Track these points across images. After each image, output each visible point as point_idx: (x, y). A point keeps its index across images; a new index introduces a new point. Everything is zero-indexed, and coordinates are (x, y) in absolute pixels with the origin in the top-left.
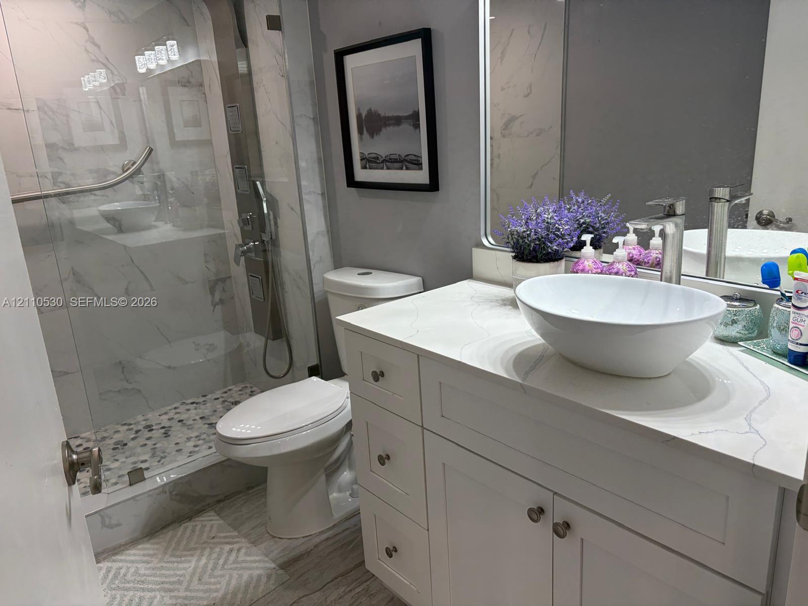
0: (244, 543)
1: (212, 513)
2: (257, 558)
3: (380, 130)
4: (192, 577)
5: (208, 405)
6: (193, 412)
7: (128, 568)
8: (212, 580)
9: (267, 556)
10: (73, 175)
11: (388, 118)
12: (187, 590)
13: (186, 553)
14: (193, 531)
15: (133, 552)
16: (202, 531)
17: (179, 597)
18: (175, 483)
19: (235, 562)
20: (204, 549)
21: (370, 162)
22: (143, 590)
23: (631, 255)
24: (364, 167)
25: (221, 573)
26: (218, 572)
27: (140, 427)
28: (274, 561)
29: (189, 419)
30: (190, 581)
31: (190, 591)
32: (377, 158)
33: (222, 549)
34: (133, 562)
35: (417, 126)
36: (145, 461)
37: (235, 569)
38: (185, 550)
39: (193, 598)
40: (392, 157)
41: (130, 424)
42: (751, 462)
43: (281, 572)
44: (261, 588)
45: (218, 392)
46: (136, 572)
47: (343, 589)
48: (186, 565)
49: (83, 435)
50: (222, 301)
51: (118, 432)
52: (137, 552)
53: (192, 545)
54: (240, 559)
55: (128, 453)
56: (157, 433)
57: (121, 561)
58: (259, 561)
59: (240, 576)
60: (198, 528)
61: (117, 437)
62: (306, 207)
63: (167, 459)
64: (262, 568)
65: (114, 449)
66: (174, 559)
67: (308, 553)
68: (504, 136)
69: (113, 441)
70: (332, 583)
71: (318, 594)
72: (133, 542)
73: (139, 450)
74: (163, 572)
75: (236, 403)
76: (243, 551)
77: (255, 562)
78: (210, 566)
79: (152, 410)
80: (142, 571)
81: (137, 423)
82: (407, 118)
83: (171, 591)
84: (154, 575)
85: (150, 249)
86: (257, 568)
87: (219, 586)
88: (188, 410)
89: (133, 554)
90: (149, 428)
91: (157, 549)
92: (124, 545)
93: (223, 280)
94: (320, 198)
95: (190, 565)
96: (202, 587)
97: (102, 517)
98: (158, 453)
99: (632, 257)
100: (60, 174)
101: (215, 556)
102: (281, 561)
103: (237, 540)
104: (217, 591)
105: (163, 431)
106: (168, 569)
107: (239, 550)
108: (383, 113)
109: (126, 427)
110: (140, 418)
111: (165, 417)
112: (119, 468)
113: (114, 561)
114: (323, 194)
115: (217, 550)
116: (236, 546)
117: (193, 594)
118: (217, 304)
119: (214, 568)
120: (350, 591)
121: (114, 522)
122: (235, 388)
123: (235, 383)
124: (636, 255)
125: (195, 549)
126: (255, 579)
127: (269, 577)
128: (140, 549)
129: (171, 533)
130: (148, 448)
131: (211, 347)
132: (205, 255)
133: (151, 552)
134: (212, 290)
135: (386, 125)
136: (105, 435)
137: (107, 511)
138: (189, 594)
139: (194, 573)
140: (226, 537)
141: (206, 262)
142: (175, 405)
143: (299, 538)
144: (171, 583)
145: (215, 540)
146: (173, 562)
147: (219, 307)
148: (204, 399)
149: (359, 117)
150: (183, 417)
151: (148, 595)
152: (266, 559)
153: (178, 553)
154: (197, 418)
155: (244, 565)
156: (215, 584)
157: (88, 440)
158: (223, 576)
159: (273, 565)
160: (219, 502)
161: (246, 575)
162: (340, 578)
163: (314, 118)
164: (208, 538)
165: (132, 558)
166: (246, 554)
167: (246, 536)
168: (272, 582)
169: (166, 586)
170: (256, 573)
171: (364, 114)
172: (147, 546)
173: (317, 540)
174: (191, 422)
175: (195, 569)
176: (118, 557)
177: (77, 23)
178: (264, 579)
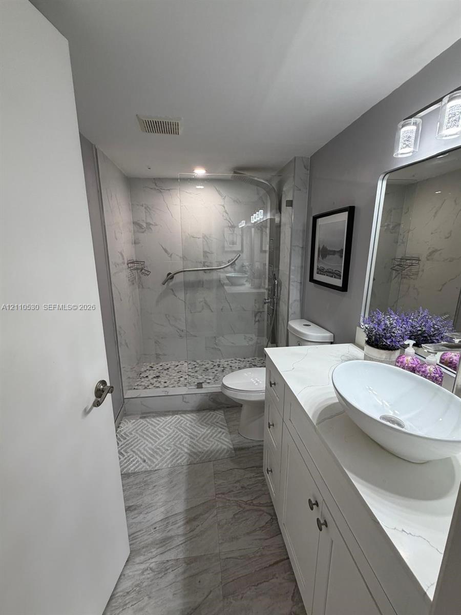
0: (226, 431)
1: (222, 412)
2: (227, 440)
3: (326, 256)
4: (202, 436)
5: (245, 363)
6: (237, 364)
7: (184, 421)
8: (208, 442)
9: (232, 441)
10: (210, 263)
11: (331, 251)
12: (197, 441)
13: (205, 424)
14: (212, 416)
15: (189, 415)
16: (215, 418)
17: (193, 442)
18: (212, 393)
19: (219, 438)
20: (212, 426)
21: (321, 271)
22: (184, 433)
23: (451, 360)
24: (318, 273)
25: (212, 440)
26: (211, 439)
27: (216, 364)
28: (233, 445)
29: (234, 366)
30: (200, 438)
31: (198, 442)
32: (323, 270)
33: (218, 429)
34: (187, 420)
35: (341, 257)
36: (210, 379)
37: (218, 441)
38: (205, 423)
39: (198, 446)
40: (330, 270)
41: (213, 362)
42: (425, 590)
43: (233, 452)
44: (222, 455)
45: (251, 358)
46: (185, 425)
47: (254, 474)
48: (202, 430)
49: (198, 361)
50: (259, 321)
51: (208, 363)
52: (190, 416)
53: (209, 422)
54: (221, 437)
55: (207, 374)
56: (220, 369)
57: (184, 417)
58: (228, 442)
59: (218, 445)
60: (214, 416)
61: (207, 366)
62: (291, 287)
63: (218, 381)
64: (227, 446)
65: (204, 370)
66: (200, 425)
67: (248, 448)
68: (428, 260)
69: (205, 367)
70: (250, 469)
71: (243, 471)
72: (192, 411)
73: (211, 374)
74: (194, 429)
75: (255, 366)
76: (224, 434)
77: (226, 442)
78: (210, 435)
79: (224, 359)
80: (188, 425)
81: (216, 362)
82: (338, 252)
83: (192, 438)
84: (190, 428)
85: (241, 294)
86: (225, 445)
87: (208, 445)
88: (236, 363)
89: (189, 416)
90: (219, 366)
91: (197, 418)
92: (188, 411)
93: (261, 312)
94: (299, 284)
95: (204, 431)
96: (203, 443)
97: (183, 397)
98: (216, 378)
99: (452, 361)
100: (206, 262)
101: (214, 431)
102: (236, 446)
103: (225, 428)
104: (207, 447)
105: (222, 368)
106: (196, 429)
107: (223, 433)
108: (329, 248)
109: (212, 363)
110: (218, 360)
111: (226, 363)
112: (201, 379)
113: (182, 416)
114: (301, 283)
115: (216, 429)
116: (223, 430)
117: (198, 444)
118: (257, 321)
119: (211, 436)
120: (256, 477)
121: (187, 401)
122: (258, 359)
123: (258, 357)
124: (456, 360)
125: (208, 424)
126: (222, 449)
127: (228, 451)
128: (192, 416)
129: (204, 413)
130: (214, 374)
131: (251, 339)
132: (255, 300)
133: (195, 418)
134: (255, 316)
135: (329, 254)
136: (204, 363)
137: (185, 396)
138: (197, 443)
139: (203, 435)
140: (221, 425)
141: (255, 303)
142: (233, 359)
143: (248, 439)
144: (194, 435)
145: (218, 424)
146: (199, 426)
147: (257, 323)
148: (244, 360)
149: (319, 248)
150: (232, 365)
151: (184, 436)
152: (231, 442)
153: (202, 423)
154: (237, 367)
155: (222, 441)
156: (207, 443)
157: (198, 364)
158: (212, 441)
159: (232, 447)
160: (228, 407)
161: (220, 445)
162: (255, 468)
163: (302, 248)
164: (216, 422)
165: (187, 418)
166: (225, 437)
167: (229, 428)
168: (228, 454)
169: (192, 436)
170: (224, 447)
171: (321, 247)
172: (195, 415)
173: (255, 444)
174: (234, 368)
175: (205, 433)
176: (184, 415)
177: (221, 205)
178: (225, 451)
